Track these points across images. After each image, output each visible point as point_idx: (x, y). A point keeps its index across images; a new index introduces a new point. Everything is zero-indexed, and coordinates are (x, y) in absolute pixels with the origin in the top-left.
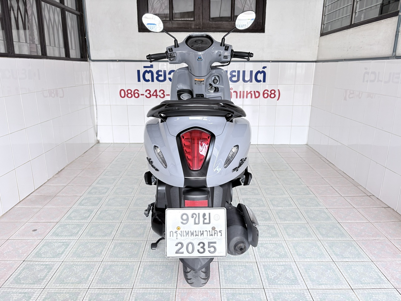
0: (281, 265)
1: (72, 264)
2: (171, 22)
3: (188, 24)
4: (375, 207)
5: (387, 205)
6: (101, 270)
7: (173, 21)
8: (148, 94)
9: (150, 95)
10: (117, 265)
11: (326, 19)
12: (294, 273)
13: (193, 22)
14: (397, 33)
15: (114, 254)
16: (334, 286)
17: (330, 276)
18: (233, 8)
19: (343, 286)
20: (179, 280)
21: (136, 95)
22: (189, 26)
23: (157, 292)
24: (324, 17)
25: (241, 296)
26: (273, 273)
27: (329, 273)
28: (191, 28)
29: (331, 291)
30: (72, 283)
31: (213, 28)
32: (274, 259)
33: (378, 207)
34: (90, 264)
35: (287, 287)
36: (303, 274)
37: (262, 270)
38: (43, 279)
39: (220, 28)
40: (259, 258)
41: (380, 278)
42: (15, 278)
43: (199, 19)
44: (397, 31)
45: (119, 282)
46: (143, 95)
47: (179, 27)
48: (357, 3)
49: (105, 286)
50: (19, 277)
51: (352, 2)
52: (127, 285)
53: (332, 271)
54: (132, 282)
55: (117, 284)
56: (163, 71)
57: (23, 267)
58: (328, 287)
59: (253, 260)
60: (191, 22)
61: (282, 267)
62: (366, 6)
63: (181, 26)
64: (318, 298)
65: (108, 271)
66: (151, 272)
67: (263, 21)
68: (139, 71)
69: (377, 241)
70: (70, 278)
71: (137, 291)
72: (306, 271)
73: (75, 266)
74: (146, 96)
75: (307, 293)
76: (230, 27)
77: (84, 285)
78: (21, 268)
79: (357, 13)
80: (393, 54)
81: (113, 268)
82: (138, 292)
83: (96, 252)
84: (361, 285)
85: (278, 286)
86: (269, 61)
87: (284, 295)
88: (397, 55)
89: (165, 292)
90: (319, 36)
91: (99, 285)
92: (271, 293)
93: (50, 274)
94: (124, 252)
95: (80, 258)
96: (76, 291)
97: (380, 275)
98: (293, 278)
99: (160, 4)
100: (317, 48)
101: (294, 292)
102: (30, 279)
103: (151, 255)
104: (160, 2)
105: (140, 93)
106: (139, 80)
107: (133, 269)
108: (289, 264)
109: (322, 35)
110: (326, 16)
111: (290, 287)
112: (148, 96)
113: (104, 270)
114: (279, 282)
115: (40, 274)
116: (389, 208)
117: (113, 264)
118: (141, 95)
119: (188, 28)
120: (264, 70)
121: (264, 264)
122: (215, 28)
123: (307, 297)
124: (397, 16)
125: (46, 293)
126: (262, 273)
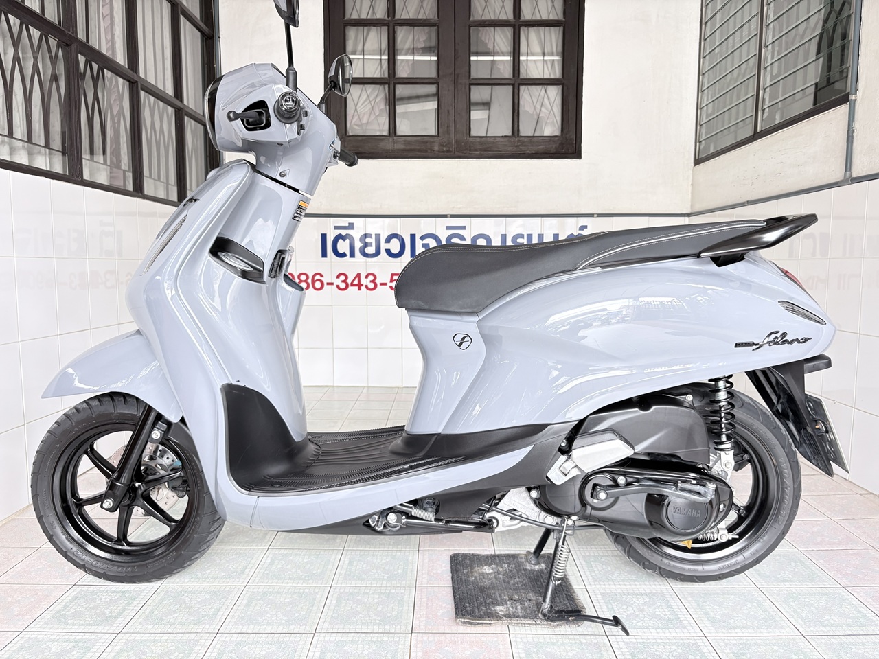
0: (642, 594)
1: (180, 590)
2: (391, 139)
3: (427, 143)
4: (840, 493)
5: (866, 490)
6: (245, 601)
7: (395, 138)
8: (343, 281)
9: (347, 284)
10: (278, 593)
11: (703, 131)
12: (672, 607)
13: (436, 139)
14: (851, 134)
15: (271, 574)
16: (762, 630)
17: (752, 613)
18: (516, 112)
19: (783, 631)
20: (416, 618)
21: (318, 285)
22: (429, 146)
23: (370, 639)
24: (698, 127)
25: (555, 647)
26: (625, 607)
27: (750, 608)
28: (432, 151)
29: (758, 640)
30: (181, 624)
31: (476, 150)
32: (625, 583)
33: (846, 493)
34: (219, 592)
35: (657, 632)
36: (692, 610)
37: (599, 603)
38: (117, 617)
39: (490, 151)
40: (591, 581)
41: (864, 615)
42: (55, 614)
43: (448, 133)
44: (848, 131)
45: (283, 622)
46: (332, 284)
47: (408, 148)
48: (764, 92)
49: (253, 629)
50: (64, 612)
51: (753, 91)
52: (303, 627)
53: (755, 604)
54: (314, 623)
55: (279, 625)
56: (374, 236)
57: (72, 595)
58: (751, 632)
59: (579, 585)
60: (432, 139)
61: (645, 597)
62: (783, 95)
63: (413, 147)
64: (728, 651)
65: (260, 604)
66: (355, 605)
67: (578, 136)
68: (324, 237)
69: (851, 552)
70: (176, 615)
71: (324, 637)
72: (698, 605)
73: (186, 595)
74: (338, 287)
75: (702, 644)
76: (511, 148)
77: (208, 626)
78: (68, 597)
79: (767, 110)
80: (845, 174)
81: (271, 597)
82: (327, 639)
83: (232, 570)
84: (823, 629)
85: (638, 630)
86: (592, 215)
87: (652, 647)
88: (854, 175)
89: (387, 639)
90: (693, 165)
91: (241, 627)
92: (624, 643)
93: (132, 608)
94: (293, 571)
95: (197, 580)
96: (190, 638)
97: (864, 612)
98: (670, 617)
99: (369, 107)
100: (690, 188)
101: (674, 641)
102: (87, 616)
103: (352, 575)
104: (370, 102)
105: (325, 280)
106: (324, 255)
107: (315, 599)
108: (659, 592)
109: (697, 162)
110: (704, 125)
111: (663, 632)
112: (343, 286)
113: (250, 601)
114: (639, 624)
115: (111, 608)
116: (872, 495)
117: (270, 590)
118: (328, 284)
119: (426, 151)
120: (581, 232)
121: (602, 591)
122: (481, 150)
123: (704, 651)
124: (846, 102)
125: (124, 641)
126: (601, 608)
